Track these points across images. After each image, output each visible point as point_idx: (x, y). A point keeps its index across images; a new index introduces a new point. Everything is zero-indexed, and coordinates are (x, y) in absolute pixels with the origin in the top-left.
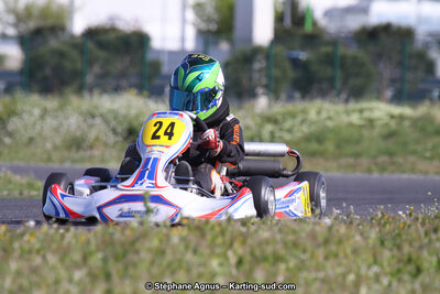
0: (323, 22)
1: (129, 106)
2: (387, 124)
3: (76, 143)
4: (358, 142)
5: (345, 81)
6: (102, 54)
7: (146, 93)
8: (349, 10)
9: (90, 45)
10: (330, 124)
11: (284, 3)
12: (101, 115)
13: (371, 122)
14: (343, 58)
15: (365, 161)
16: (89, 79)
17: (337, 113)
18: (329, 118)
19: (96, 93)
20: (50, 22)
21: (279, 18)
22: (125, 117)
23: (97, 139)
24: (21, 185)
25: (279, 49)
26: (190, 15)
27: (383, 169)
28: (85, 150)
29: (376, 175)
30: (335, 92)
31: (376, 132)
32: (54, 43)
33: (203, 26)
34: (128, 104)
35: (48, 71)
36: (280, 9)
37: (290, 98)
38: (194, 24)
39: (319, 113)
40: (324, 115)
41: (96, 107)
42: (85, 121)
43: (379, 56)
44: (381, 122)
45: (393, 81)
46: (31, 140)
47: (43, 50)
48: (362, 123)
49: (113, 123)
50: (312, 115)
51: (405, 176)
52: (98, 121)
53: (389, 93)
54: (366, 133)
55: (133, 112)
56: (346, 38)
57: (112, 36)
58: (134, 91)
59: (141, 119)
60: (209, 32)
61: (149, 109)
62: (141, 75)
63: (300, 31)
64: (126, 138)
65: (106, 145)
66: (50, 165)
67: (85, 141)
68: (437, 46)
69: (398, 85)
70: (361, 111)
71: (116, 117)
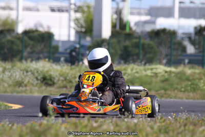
0: (134, 28)
1: (44, 67)
2: (163, 76)
3: (19, 84)
4: (150, 83)
5: (144, 55)
6: (31, 43)
7: (51, 61)
8: (146, 22)
9: (26, 38)
10: (136, 75)
11: (116, 19)
12: (31, 71)
13: (156, 74)
14: (143, 45)
16: (25, 54)
17: (141, 70)
18: (137, 72)
19: (29, 61)
20: (7, 27)
21: (114, 26)
22: (41, 72)
23: (29, 82)
25: (114, 40)
26: (73, 24)
27: (162, 97)
28: (22, 87)
30: (139, 61)
31: (159, 78)
32: (9, 37)
33: (79, 29)
34: (44, 66)
35: (6, 50)
36: (114, 21)
37: (120, 63)
38: (74, 28)
39: (132, 70)
40: (134, 71)
41: (29, 67)
42: (23, 73)
43: (160, 44)
44: (161, 74)
45: (167, 55)
47: (3, 40)
48: (152, 75)
49: (36, 74)
50: (129, 71)
51: (172, 100)
52: (29, 73)
53: (164, 61)
54: (154, 79)
55: (46, 69)
56: (145, 35)
57: (36, 34)
58: (47, 60)
59: (50, 73)
60: (81, 32)
61: (53, 68)
62: (49, 52)
63: (124, 32)
64: (42, 82)
65: (33, 85)
66: (6, 94)
67: (23, 82)
68: (187, 39)
69: (169, 57)
70: (152, 69)
71: (37, 72)
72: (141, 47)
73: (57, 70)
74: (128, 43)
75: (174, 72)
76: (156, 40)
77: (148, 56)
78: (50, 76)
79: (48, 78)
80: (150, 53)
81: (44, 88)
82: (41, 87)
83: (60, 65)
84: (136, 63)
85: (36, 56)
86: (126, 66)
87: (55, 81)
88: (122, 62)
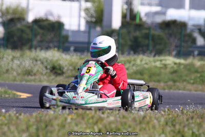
0: (144, 19)
2: (173, 67)
3: (28, 73)
4: (159, 75)
5: (154, 46)
6: (41, 31)
7: (61, 50)
8: (157, 13)
9: (36, 27)
10: (146, 66)
11: (126, 10)
12: (40, 60)
13: (165, 66)
14: (153, 36)
15: (162, 84)
16: (35, 43)
17: (150, 61)
18: (146, 64)
19: (38, 50)
20: (17, 16)
21: (124, 16)
22: (51, 61)
23: (38, 71)
24: (1, 92)
25: (124, 31)
26: (83, 14)
27: (170, 88)
28: (32, 76)
29: (167, 91)
30: (148, 52)
31: (168, 70)
32: (19, 26)
33: (89, 19)
34: (53, 55)
36: (125, 11)
37: (129, 54)
38: (85, 18)
39: (141, 61)
40: (143, 62)
41: (38, 56)
42: (33, 62)
43: (171, 35)
44: (170, 66)
45: (176, 47)
46: (7, 71)
47: (14, 29)
48: (161, 66)
49: (45, 64)
50: (138, 62)
51: (181, 91)
52: (39, 62)
53: (174, 53)
54: (163, 71)
55: (55, 59)
56: (155, 26)
57: (46, 23)
58: (56, 49)
59: (59, 62)
60: (91, 22)
61: (62, 58)
62: (59, 41)
63: (134, 23)
64: (51, 71)
65: (42, 74)
66: (16, 83)
67: (32, 71)
68: (197, 31)
69: (178, 49)
70: (161, 61)
71: (47, 61)
72: (150, 38)
73: (67, 60)
74: (138, 34)
75: (183, 64)
76: (167, 31)
77: (158, 47)
78: (60, 65)
79: (58, 67)
80: (160, 44)
81: (53, 77)
82: (50, 76)
83: (69, 54)
84: (146, 54)
85: (47, 44)
86: (135, 56)
87: (64, 70)
88: (132, 52)
